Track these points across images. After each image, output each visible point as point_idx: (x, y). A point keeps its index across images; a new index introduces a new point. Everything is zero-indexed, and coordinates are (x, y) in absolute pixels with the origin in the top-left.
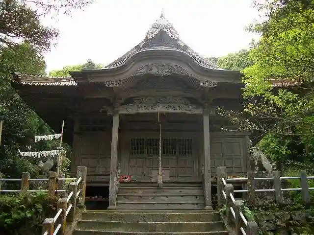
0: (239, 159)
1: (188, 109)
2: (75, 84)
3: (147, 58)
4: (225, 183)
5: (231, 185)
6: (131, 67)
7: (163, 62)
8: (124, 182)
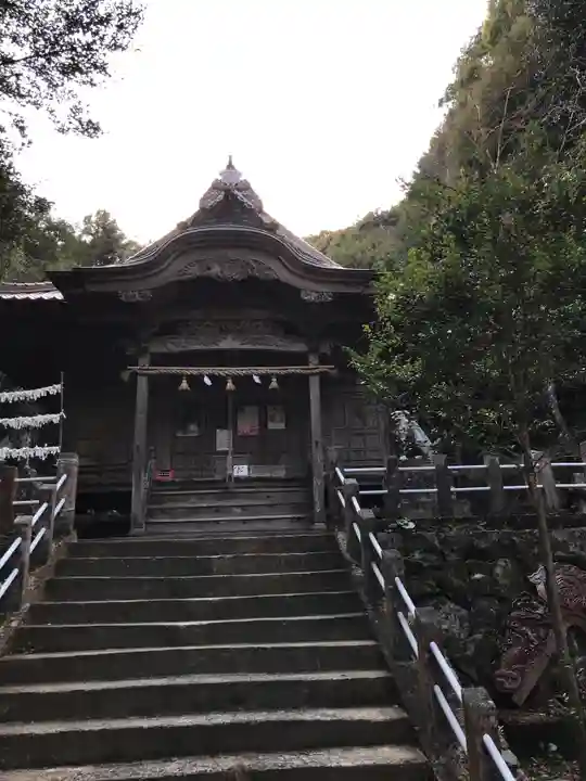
0: (375, 434)
1: (280, 343)
2: (59, 296)
3: (203, 245)
4: (342, 478)
5: (354, 481)
6: (169, 264)
7: (232, 254)
8: (160, 483)
